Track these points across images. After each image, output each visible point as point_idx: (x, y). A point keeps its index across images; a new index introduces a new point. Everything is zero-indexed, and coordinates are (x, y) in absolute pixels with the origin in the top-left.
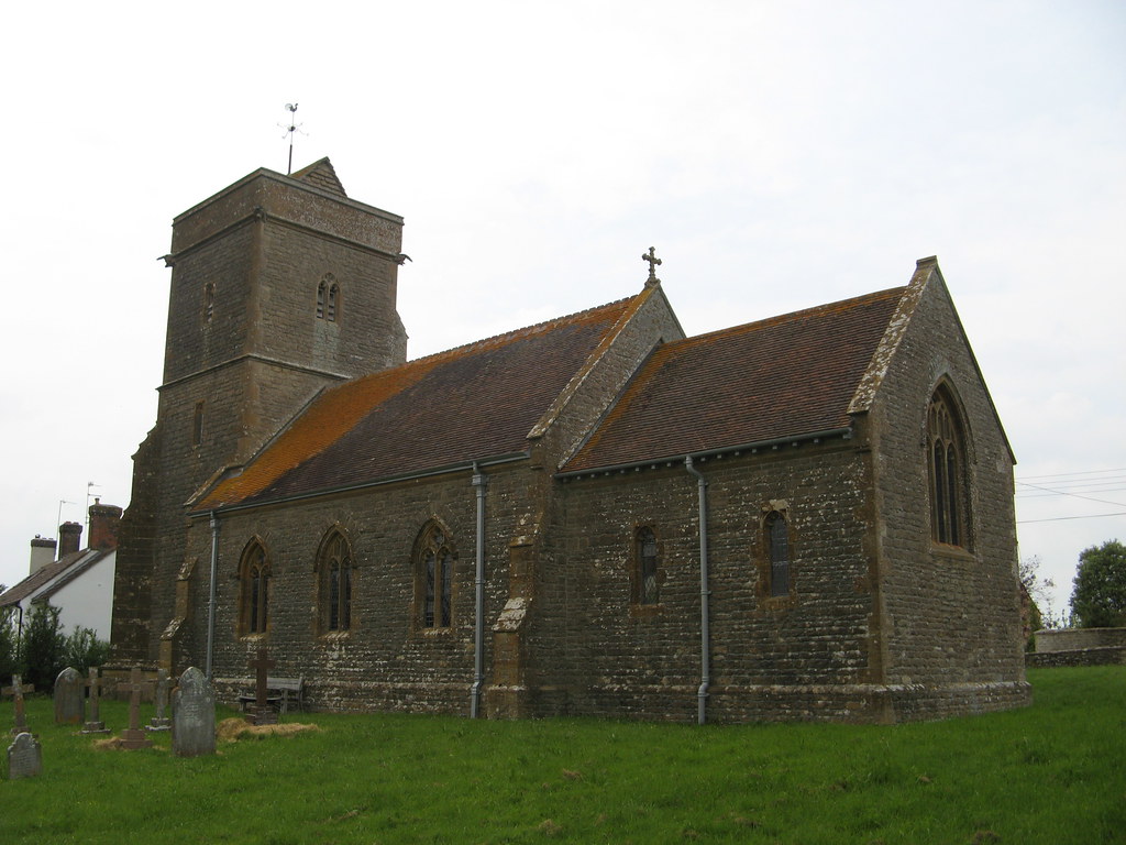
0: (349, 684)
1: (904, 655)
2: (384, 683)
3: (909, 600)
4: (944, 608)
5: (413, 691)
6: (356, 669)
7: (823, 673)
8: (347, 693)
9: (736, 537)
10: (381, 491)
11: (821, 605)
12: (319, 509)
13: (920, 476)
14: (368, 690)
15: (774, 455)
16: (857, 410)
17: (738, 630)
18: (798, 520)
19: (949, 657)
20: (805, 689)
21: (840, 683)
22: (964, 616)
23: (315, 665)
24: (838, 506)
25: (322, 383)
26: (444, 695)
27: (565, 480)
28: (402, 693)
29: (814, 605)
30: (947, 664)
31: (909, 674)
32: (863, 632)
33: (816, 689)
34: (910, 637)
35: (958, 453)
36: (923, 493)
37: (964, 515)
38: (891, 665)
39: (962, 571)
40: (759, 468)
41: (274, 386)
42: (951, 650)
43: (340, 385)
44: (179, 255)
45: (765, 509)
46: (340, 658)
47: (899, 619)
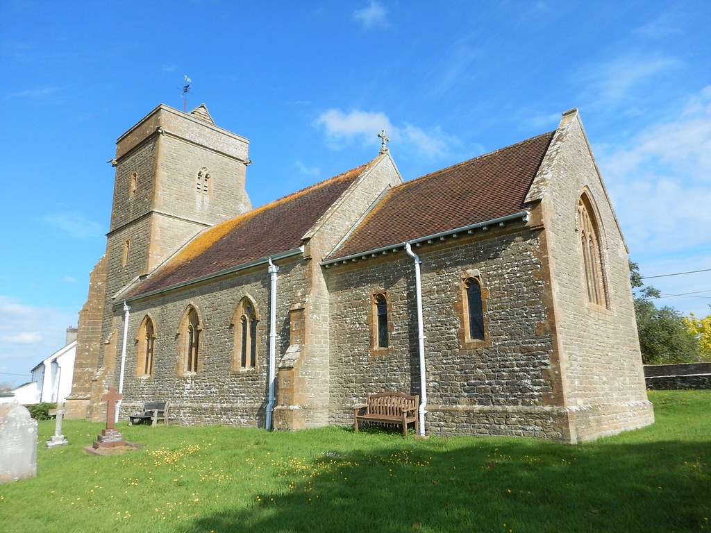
0: (195, 405)
1: (577, 383)
2: (215, 404)
3: (576, 340)
4: (598, 347)
5: (231, 409)
6: (200, 395)
7: (515, 396)
8: (194, 411)
9: (442, 298)
10: (216, 281)
11: (509, 345)
12: (182, 295)
13: (576, 252)
14: (206, 409)
15: (469, 238)
16: (533, 199)
17: (446, 364)
18: (488, 283)
19: (604, 383)
20: (500, 408)
21: (529, 405)
22: (610, 354)
23: (177, 393)
24: (519, 271)
25: (199, 228)
26: (250, 412)
27: (327, 267)
28: (225, 411)
29: (503, 345)
30: (603, 389)
31: (581, 397)
32: (546, 365)
33: (510, 408)
34: (578, 368)
35: (595, 242)
36: (579, 264)
37: (601, 284)
38: (569, 390)
39: (605, 322)
40: (458, 248)
41: (169, 229)
42: (605, 379)
43: (209, 229)
44: (120, 158)
45: (464, 277)
46: (191, 388)
47: (572, 354)
